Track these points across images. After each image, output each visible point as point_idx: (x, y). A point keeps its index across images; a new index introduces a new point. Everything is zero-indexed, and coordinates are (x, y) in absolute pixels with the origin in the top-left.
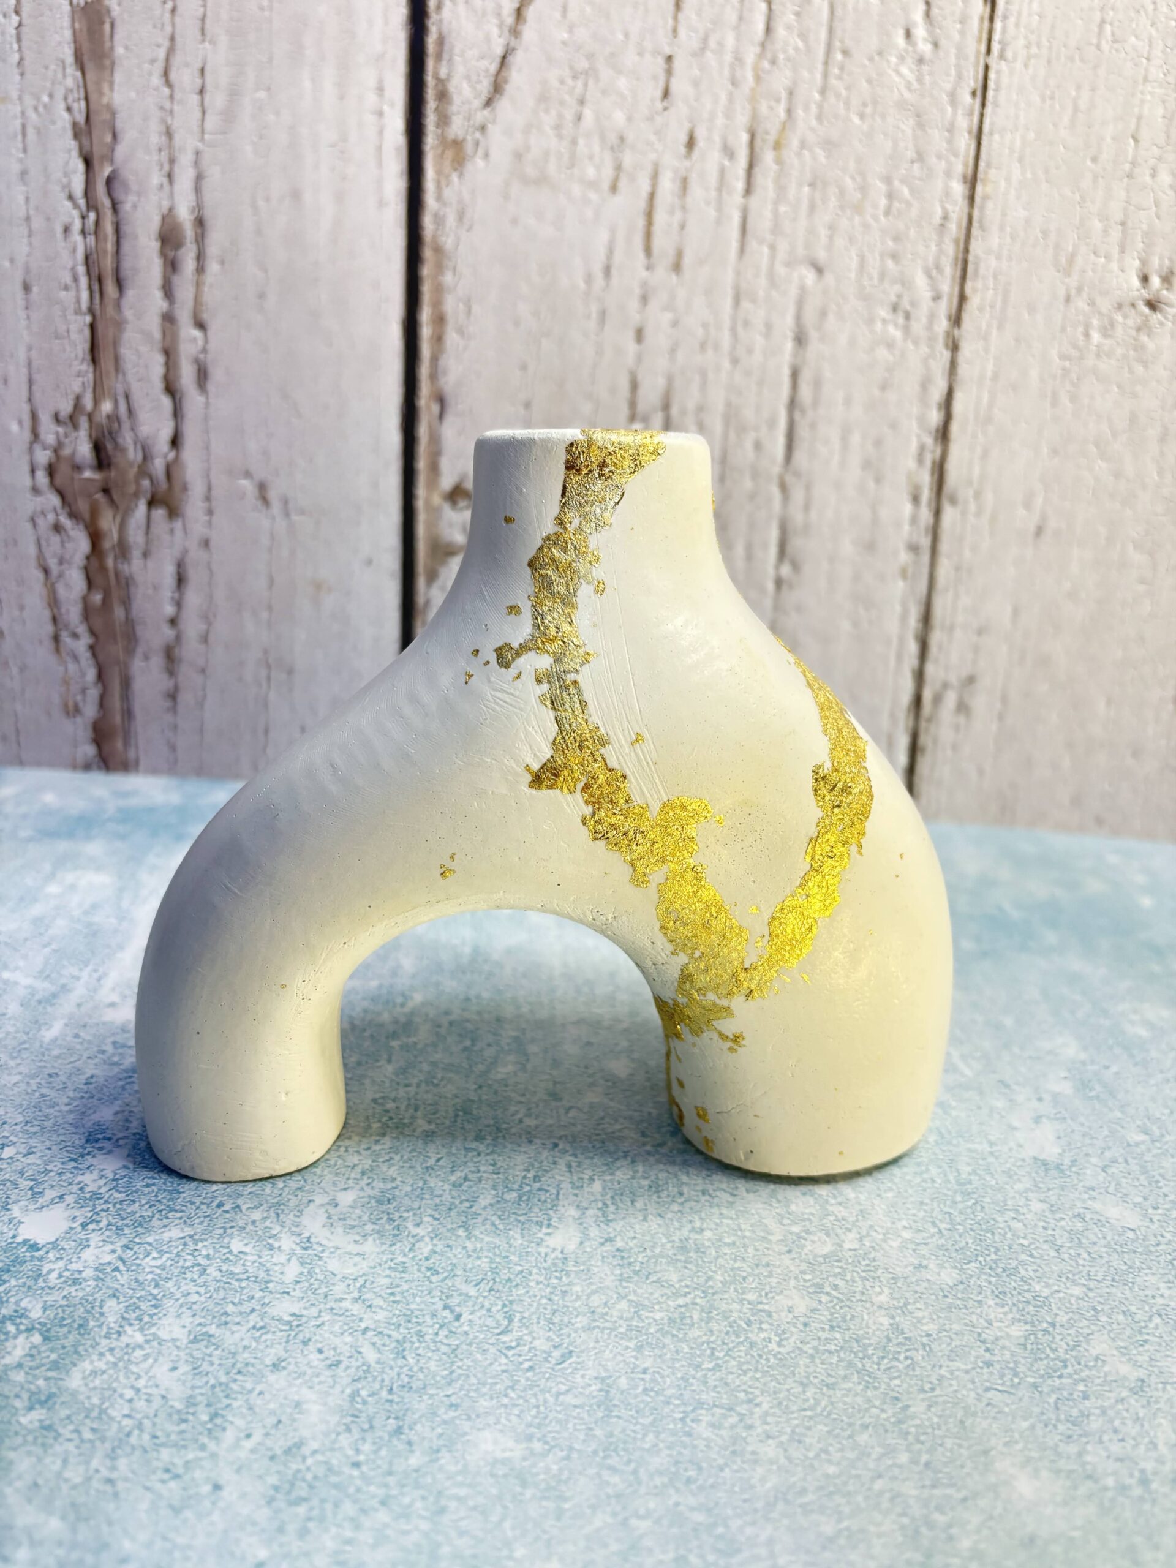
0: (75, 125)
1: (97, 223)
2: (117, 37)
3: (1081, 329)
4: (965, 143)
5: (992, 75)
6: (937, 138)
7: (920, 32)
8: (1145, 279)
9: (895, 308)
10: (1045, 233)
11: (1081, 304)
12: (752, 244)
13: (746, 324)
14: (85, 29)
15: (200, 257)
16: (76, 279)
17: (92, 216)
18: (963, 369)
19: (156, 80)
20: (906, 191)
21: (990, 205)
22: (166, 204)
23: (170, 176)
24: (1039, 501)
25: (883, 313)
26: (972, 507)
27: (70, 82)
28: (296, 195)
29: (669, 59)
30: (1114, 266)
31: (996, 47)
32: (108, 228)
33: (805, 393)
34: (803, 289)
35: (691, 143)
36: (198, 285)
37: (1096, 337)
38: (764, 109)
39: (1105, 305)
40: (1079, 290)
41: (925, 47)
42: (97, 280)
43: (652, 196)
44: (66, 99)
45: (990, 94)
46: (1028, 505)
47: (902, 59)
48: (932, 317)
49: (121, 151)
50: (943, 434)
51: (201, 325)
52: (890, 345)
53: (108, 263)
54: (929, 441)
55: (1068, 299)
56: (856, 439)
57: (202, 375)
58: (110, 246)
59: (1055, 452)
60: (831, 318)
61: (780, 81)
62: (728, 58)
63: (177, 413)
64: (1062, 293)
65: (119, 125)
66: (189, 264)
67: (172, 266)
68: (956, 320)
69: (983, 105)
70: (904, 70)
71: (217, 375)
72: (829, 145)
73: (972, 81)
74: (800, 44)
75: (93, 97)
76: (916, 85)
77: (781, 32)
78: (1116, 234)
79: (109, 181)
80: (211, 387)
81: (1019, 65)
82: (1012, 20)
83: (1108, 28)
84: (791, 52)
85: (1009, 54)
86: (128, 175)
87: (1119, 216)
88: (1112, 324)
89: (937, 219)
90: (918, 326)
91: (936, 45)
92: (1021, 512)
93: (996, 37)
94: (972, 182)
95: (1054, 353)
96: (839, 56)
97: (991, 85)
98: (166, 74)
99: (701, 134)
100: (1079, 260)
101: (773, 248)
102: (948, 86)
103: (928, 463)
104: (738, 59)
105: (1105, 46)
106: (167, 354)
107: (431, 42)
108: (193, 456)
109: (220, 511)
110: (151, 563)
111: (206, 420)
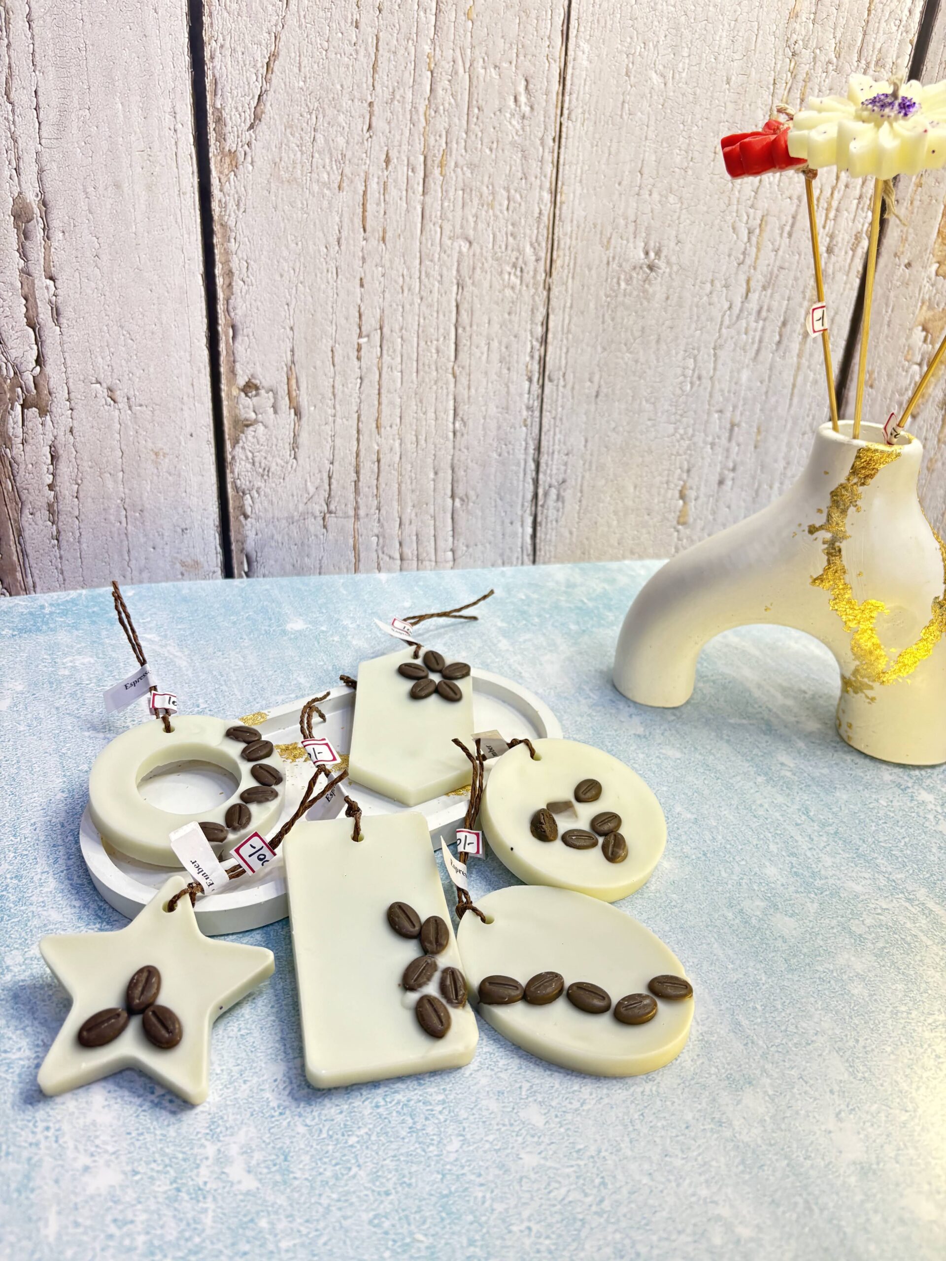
3: (615, 280)
4: (549, 169)
5: (564, 129)
6: (534, 166)
7: (523, 99)
8: (647, 253)
9: (514, 266)
10: (595, 226)
11: (614, 266)
12: (429, 226)
13: (428, 275)
15: (46, 228)
18: (553, 302)
20: (518, 196)
21: (564, 207)
22: (16, 191)
23: (17, 170)
24: (596, 378)
25: (508, 268)
26: (562, 383)
28: (117, 186)
29: (371, 104)
30: (631, 245)
31: (566, 112)
33: (465, 317)
34: (460, 252)
35: (388, 161)
36: (47, 249)
37: (623, 285)
38: (432, 141)
39: (627, 267)
40: (614, 258)
41: (526, 109)
43: (365, 192)
45: (563, 140)
46: (591, 381)
47: (513, 115)
48: (535, 271)
50: (544, 341)
51: (51, 278)
52: (513, 288)
54: (537, 345)
55: (608, 263)
56: (495, 344)
57: (57, 314)
59: (604, 349)
60: (478, 271)
61: (441, 123)
62: (408, 107)
63: (39, 341)
64: (605, 261)
66: (39, 234)
68: (549, 273)
69: (559, 147)
70: (514, 122)
71: (68, 313)
72: (472, 166)
73: (552, 133)
74: (452, 101)
76: (521, 132)
77: (440, 92)
78: (631, 227)
80: (63, 320)
81: (579, 124)
82: (574, 96)
83: (626, 105)
84: (447, 105)
85: (573, 117)
87: (632, 218)
88: (631, 277)
89: (536, 215)
90: (528, 277)
91: (532, 108)
92: (588, 384)
93: (566, 105)
94: (555, 193)
95: (602, 293)
96: (476, 110)
97: (564, 135)
98: (7, 94)
99: (393, 154)
100: (613, 241)
101: (441, 227)
102: (540, 135)
103: (537, 357)
104: (414, 107)
105: (625, 117)
106: (26, 299)
107: (208, 81)
108: (52, 368)
109: (79, 407)
110: (28, 448)
111: (61, 344)
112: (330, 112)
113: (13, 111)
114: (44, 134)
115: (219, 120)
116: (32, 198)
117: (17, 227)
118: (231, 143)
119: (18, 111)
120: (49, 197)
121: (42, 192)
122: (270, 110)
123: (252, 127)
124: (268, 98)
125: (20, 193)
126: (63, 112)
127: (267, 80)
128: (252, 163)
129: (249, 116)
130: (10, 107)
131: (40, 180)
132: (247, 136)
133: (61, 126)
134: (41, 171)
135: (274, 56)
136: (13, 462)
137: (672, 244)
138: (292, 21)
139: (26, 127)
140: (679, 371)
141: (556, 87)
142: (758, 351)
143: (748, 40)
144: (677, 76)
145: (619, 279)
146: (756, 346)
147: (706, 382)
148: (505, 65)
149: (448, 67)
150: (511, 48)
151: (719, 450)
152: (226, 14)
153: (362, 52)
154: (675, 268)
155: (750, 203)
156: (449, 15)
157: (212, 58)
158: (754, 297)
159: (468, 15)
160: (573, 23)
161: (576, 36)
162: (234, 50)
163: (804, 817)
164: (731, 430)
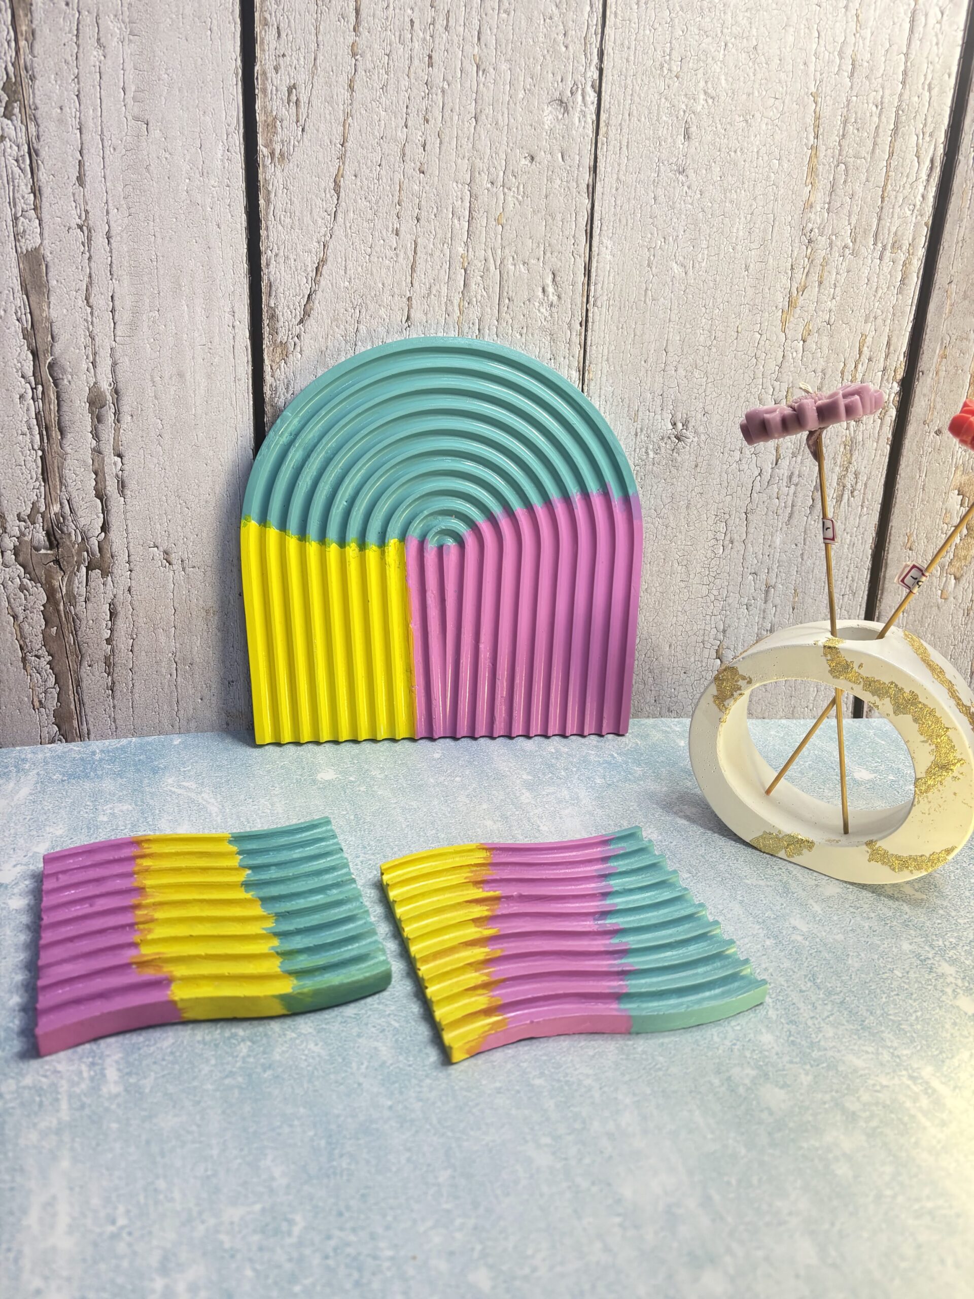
0: (24, 330)
1: (43, 393)
2: (50, 274)
3: (644, 450)
4: (577, 350)
5: (590, 315)
6: (563, 348)
7: (550, 289)
8: (674, 424)
10: (623, 400)
11: (644, 436)
14: (27, 268)
15: (117, 413)
16: (29, 428)
17: (40, 388)
19: (81, 302)
21: (592, 384)
22: (92, 381)
23: (94, 363)
27: (19, 302)
28: (181, 375)
29: (409, 299)
30: (658, 417)
31: (591, 300)
32: (53, 397)
36: (117, 430)
37: (651, 455)
39: (655, 437)
40: (642, 430)
41: (554, 299)
42: (45, 429)
44: (16, 313)
45: (590, 324)
47: (541, 304)
49: (58, 348)
51: (120, 456)
53: (54, 417)
55: (637, 434)
57: (122, 486)
58: (54, 407)
61: (474, 313)
62: (444, 300)
63: (105, 510)
65: (56, 330)
66: (110, 418)
67: (98, 419)
69: (586, 330)
70: (543, 310)
71: (132, 485)
73: (579, 318)
74: (485, 293)
75: (36, 312)
76: (549, 318)
77: (473, 286)
78: (658, 401)
79: (51, 366)
80: (128, 492)
81: (604, 310)
82: (599, 286)
83: (649, 293)
84: (479, 297)
85: (599, 304)
86: (64, 362)
87: (659, 391)
88: (659, 448)
91: (559, 297)
93: (592, 294)
94: (583, 371)
96: (507, 301)
97: (590, 320)
98: (87, 299)
100: (640, 413)
102: (568, 320)
104: (449, 300)
105: (649, 303)
106: (96, 473)
107: (264, 285)
108: (116, 536)
109: (137, 569)
110: (90, 605)
111: (125, 513)
112: (372, 306)
113: (92, 313)
114: (118, 333)
115: (273, 317)
116: (105, 386)
117: (91, 412)
118: (282, 336)
119: (96, 314)
120: (121, 386)
121: (115, 382)
122: (318, 306)
123: (301, 321)
124: (318, 296)
125: (95, 383)
126: (136, 312)
127: (315, 281)
128: (301, 353)
129: (299, 313)
130: (89, 310)
131: (114, 372)
132: (297, 329)
133: (133, 326)
134: (114, 364)
135: (322, 262)
136: (76, 619)
137: (699, 416)
138: (339, 232)
139: (102, 328)
140: (710, 535)
141: (581, 278)
142: (791, 516)
143: (765, 231)
144: (697, 265)
145: (647, 448)
146: (789, 510)
147: (739, 546)
148: (533, 261)
149: (480, 265)
150: (538, 246)
151: (754, 611)
152: (280, 228)
153: (402, 255)
154: (703, 437)
155: (774, 376)
156: (481, 221)
157: (268, 265)
158: (784, 463)
159: (497, 220)
160: (597, 223)
161: (600, 235)
162: (287, 258)
163: (809, 984)
164: (767, 592)
